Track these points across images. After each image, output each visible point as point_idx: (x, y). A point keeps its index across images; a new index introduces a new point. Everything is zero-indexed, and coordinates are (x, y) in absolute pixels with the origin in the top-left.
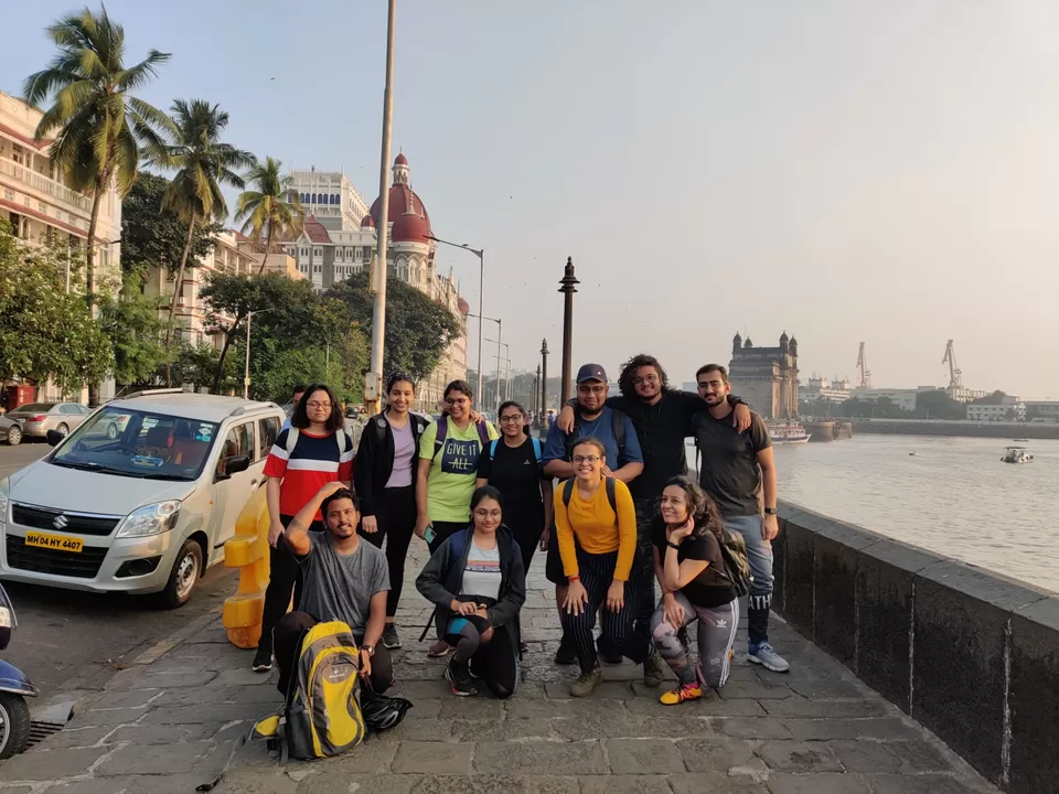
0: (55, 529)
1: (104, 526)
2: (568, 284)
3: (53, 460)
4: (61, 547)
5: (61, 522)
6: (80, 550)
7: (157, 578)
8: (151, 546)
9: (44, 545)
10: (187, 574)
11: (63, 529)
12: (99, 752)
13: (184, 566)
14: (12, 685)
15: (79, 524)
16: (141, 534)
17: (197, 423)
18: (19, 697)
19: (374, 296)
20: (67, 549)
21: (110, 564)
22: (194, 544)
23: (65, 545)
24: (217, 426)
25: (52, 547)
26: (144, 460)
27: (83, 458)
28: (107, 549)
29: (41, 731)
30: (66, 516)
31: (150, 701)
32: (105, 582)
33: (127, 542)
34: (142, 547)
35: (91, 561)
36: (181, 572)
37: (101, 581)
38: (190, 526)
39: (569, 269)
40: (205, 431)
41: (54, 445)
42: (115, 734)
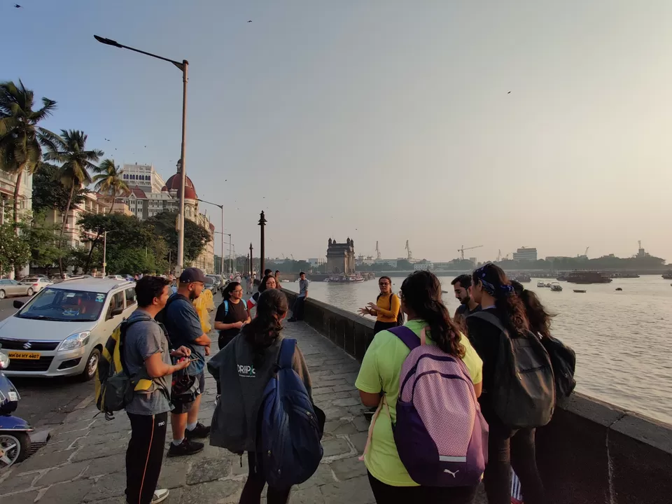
0: (24, 349)
1: (52, 346)
2: (262, 222)
3: (18, 315)
4: (28, 358)
5: (28, 345)
6: (39, 358)
7: (80, 367)
8: (76, 353)
9: (18, 358)
10: (93, 364)
11: (29, 349)
12: (71, 451)
13: (92, 361)
14: (23, 428)
15: (37, 346)
16: (72, 347)
17: (94, 294)
18: (25, 432)
19: (179, 231)
20: (31, 358)
21: (55, 363)
22: (97, 350)
23: (30, 357)
24: (106, 294)
25: (23, 358)
26: (69, 313)
27: (36, 313)
28: (53, 357)
29: (37, 446)
30: (30, 343)
31: (90, 425)
32: (53, 372)
33: (63, 352)
34: (72, 354)
35: (45, 363)
36: (91, 364)
37: (50, 372)
38: (95, 342)
39: (262, 215)
40: (100, 297)
41: (19, 308)
42: (77, 442)
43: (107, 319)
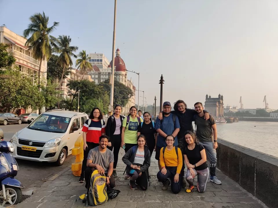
0: (29, 145)
1: (42, 145)
2: (162, 82)
3: (29, 128)
4: (31, 150)
5: (31, 143)
6: (35, 151)
7: (55, 158)
8: (53, 150)
9: (26, 150)
10: (63, 157)
11: (31, 145)
12: (40, 203)
13: (62, 155)
14: (18, 185)
15: (35, 144)
16: (51, 147)
17: (65, 118)
18: (19, 188)
19: (111, 85)
20: (32, 150)
21: (43, 154)
22: (64, 149)
23: (32, 149)
24: (70, 119)
25: (28, 150)
26: (52, 128)
27: (36, 127)
28: (42, 151)
29: (25, 197)
30: (32, 142)
31: (53, 190)
32: (42, 159)
33: (47, 149)
34: (51, 150)
35: (38, 154)
36: (61, 157)
37: (41, 159)
38: (63, 145)
39: (162, 78)
40: (67, 120)
41: (29, 124)
42: (44, 198)
43: (70, 132)
